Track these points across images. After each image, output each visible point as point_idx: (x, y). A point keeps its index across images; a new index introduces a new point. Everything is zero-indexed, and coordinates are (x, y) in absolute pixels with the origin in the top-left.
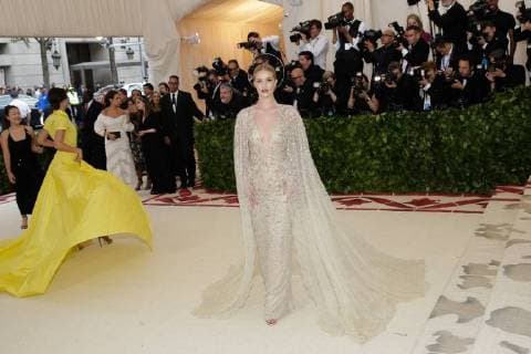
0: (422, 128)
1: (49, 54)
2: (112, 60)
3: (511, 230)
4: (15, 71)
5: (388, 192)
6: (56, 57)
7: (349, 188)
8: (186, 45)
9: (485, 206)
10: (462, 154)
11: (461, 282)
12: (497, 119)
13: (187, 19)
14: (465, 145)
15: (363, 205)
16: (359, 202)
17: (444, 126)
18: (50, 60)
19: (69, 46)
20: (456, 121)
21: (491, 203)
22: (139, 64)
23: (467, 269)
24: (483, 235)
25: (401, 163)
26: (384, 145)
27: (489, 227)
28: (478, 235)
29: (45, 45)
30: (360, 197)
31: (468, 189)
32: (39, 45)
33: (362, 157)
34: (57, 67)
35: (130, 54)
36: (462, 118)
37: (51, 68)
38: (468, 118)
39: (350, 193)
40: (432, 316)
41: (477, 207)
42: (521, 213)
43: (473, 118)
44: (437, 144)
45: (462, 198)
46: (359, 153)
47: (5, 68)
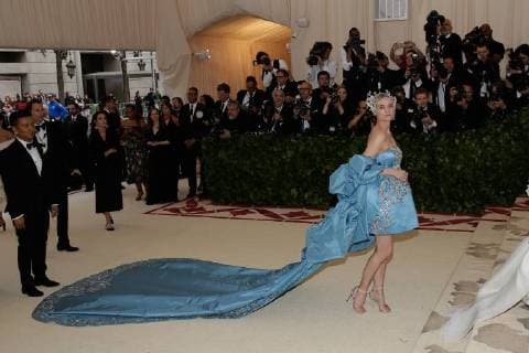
0: (420, 150)
1: (64, 63)
2: (124, 71)
3: (498, 250)
4: (32, 79)
6: (71, 67)
8: (197, 60)
9: (475, 225)
10: (455, 176)
11: (452, 298)
12: (488, 145)
13: (200, 35)
14: (459, 168)
18: (65, 69)
19: (82, 55)
20: (452, 144)
21: (481, 223)
22: (150, 75)
23: (457, 286)
24: (472, 254)
27: (478, 246)
28: (468, 253)
29: (61, 55)
31: (460, 209)
32: (55, 55)
34: (71, 76)
35: (142, 66)
36: (457, 141)
37: (66, 77)
38: (462, 142)
40: (424, 331)
41: (470, 227)
42: (508, 234)
43: (467, 142)
44: (433, 165)
45: (454, 217)
47: (22, 77)
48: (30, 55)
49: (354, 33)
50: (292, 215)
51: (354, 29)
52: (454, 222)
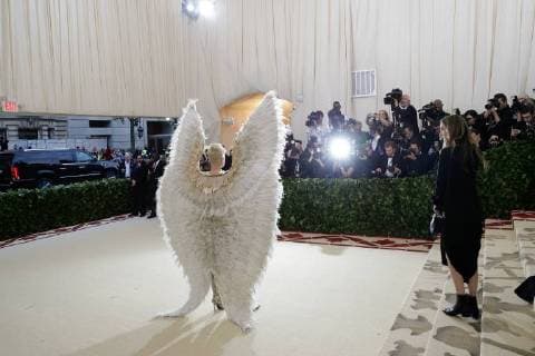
0: (387, 190)
1: (136, 128)
4: (114, 139)
5: (362, 235)
6: (141, 131)
7: (333, 229)
8: (225, 125)
9: (430, 247)
11: (414, 303)
13: (227, 108)
14: (418, 204)
15: (343, 243)
16: (341, 240)
17: (402, 189)
18: (136, 132)
19: (149, 123)
20: (411, 186)
21: (435, 246)
23: (419, 294)
24: (429, 269)
25: (370, 214)
26: (359, 200)
27: (433, 263)
28: (425, 268)
29: (134, 123)
30: (341, 236)
31: (417, 235)
32: (130, 123)
33: (343, 208)
34: (140, 137)
36: (415, 184)
37: (136, 138)
38: (419, 184)
39: (335, 233)
41: (426, 249)
43: (423, 185)
44: (397, 201)
45: (413, 241)
46: (341, 206)
47: (108, 137)
48: (114, 123)
49: (337, 106)
50: (290, 236)
51: (337, 103)
52: (414, 245)
